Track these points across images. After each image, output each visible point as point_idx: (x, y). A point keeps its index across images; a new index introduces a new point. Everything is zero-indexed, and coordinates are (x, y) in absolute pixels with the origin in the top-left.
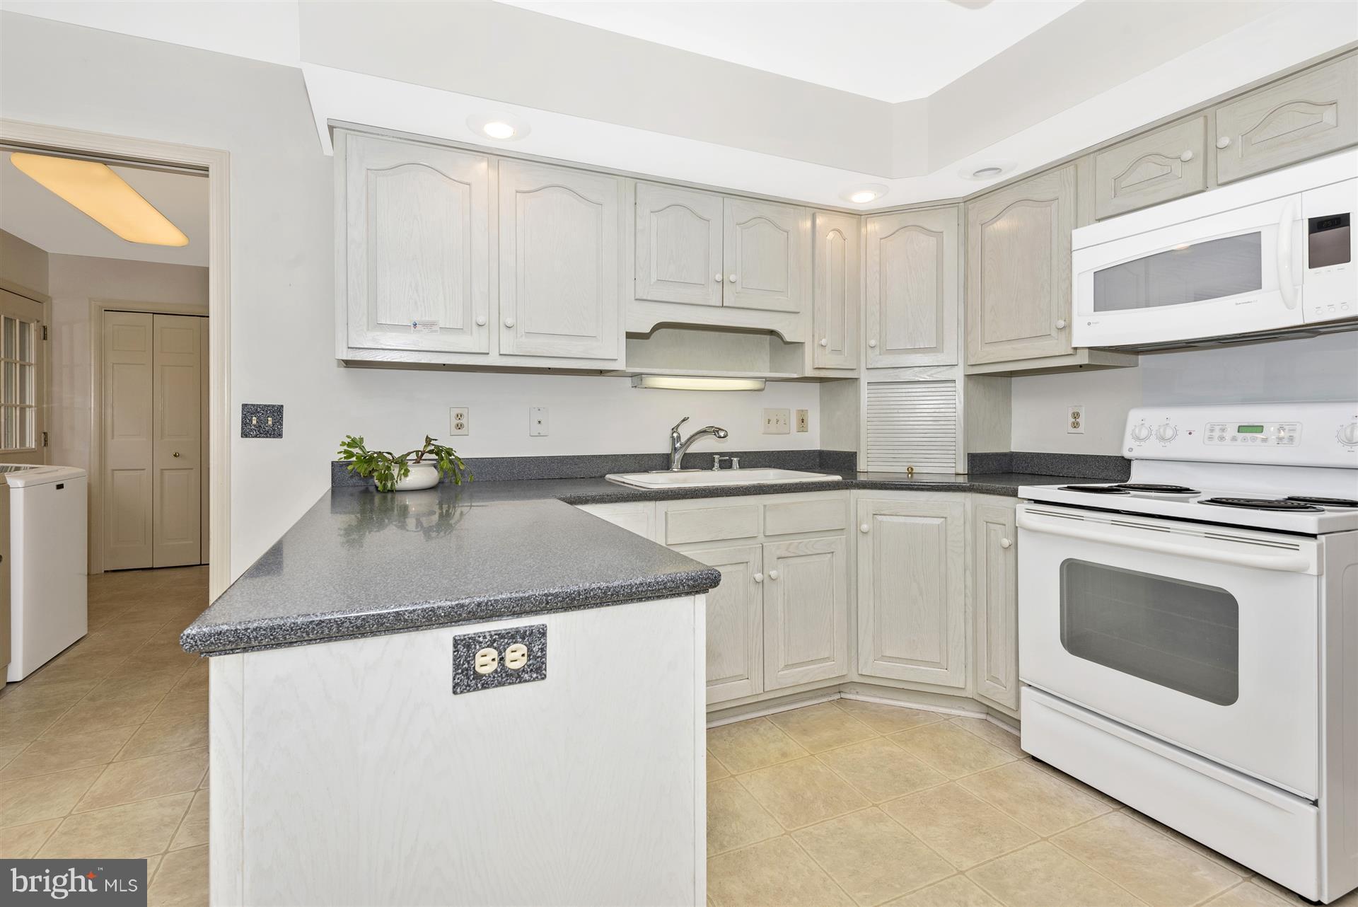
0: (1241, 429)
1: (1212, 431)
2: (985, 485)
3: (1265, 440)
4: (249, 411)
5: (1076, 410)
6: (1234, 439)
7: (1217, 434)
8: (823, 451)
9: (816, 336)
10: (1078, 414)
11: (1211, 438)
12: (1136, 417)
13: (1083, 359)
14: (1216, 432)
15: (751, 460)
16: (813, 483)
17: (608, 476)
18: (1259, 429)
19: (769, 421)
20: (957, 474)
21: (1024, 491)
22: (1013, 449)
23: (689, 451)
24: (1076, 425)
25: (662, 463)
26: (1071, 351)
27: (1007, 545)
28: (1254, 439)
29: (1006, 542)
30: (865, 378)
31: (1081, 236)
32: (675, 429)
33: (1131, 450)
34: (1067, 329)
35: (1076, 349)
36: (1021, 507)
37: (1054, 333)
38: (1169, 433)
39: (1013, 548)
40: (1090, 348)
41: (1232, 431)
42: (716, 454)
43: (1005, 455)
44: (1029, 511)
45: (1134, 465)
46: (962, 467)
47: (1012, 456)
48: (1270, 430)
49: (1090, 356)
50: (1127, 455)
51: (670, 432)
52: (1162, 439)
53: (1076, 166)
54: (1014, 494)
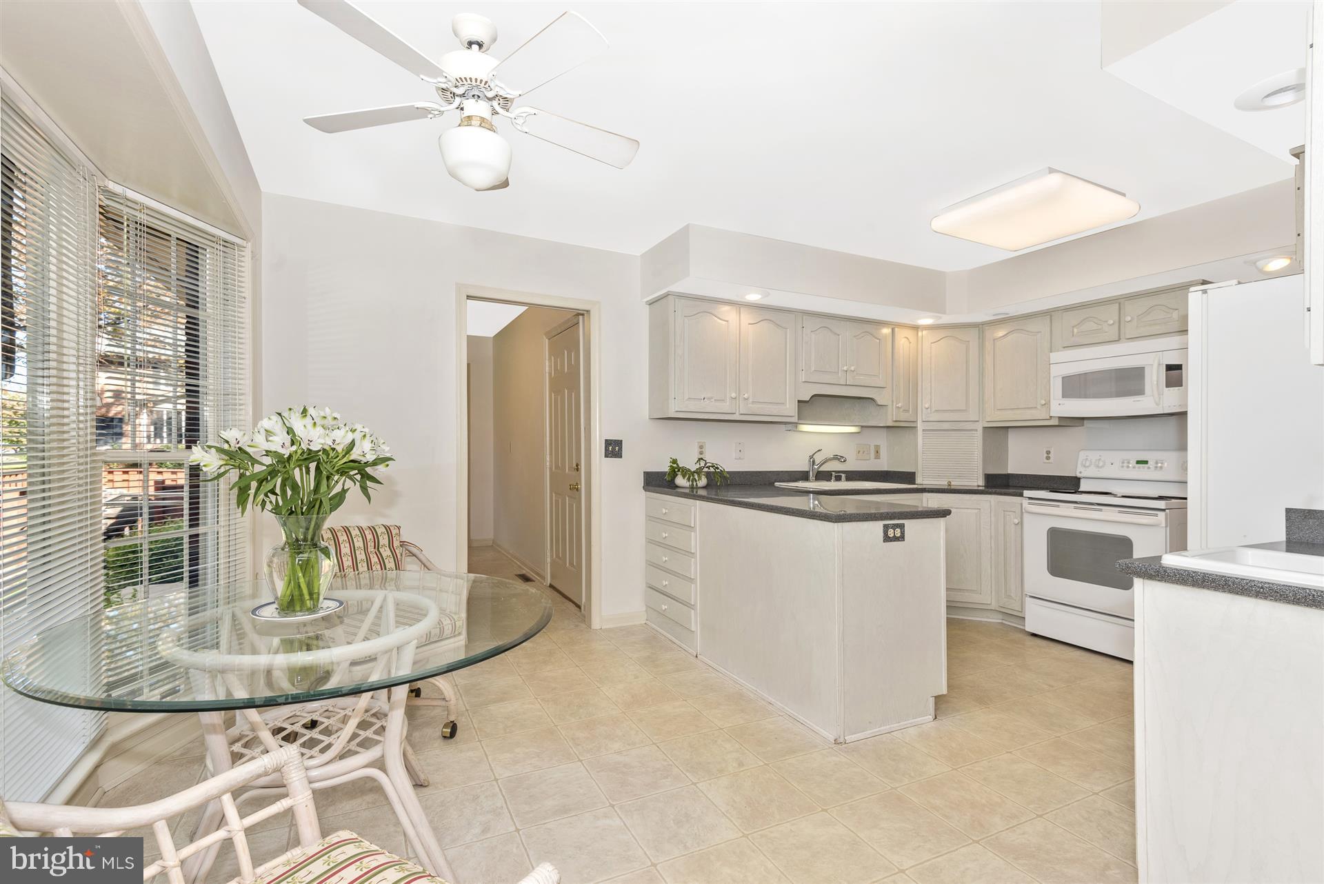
0: (1138, 462)
1: (1123, 463)
2: (1003, 491)
3: (1149, 468)
4: (608, 443)
5: (1048, 450)
6: (1134, 467)
7: (1125, 465)
8: (890, 471)
9: (895, 401)
10: (1049, 452)
11: (1123, 467)
12: (1082, 455)
13: (1056, 422)
14: (1125, 463)
15: (852, 476)
16: (895, 489)
17: (776, 483)
18: (1146, 462)
19: (859, 452)
20: (979, 486)
21: (1027, 493)
22: (1010, 471)
23: (821, 469)
24: (1048, 458)
25: (804, 476)
26: (1048, 418)
27: (1017, 522)
28: (1144, 468)
29: (1016, 521)
30: (920, 426)
31: (1055, 357)
32: (811, 457)
33: (1080, 473)
34: (1047, 405)
35: (1051, 417)
36: (1025, 502)
37: (1039, 407)
38: (1101, 464)
39: (1020, 525)
40: (1059, 417)
41: (1133, 463)
42: (833, 471)
43: (1005, 475)
44: (1029, 504)
45: (1082, 481)
46: (981, 482)
47: (1008, 476)
48: (1151, 464)
49: (1059, 421)
50: (1079, 475)
51: (808, 458)
52: (1098, 466)
53: (1051, 316)
54: (1021, 495)
